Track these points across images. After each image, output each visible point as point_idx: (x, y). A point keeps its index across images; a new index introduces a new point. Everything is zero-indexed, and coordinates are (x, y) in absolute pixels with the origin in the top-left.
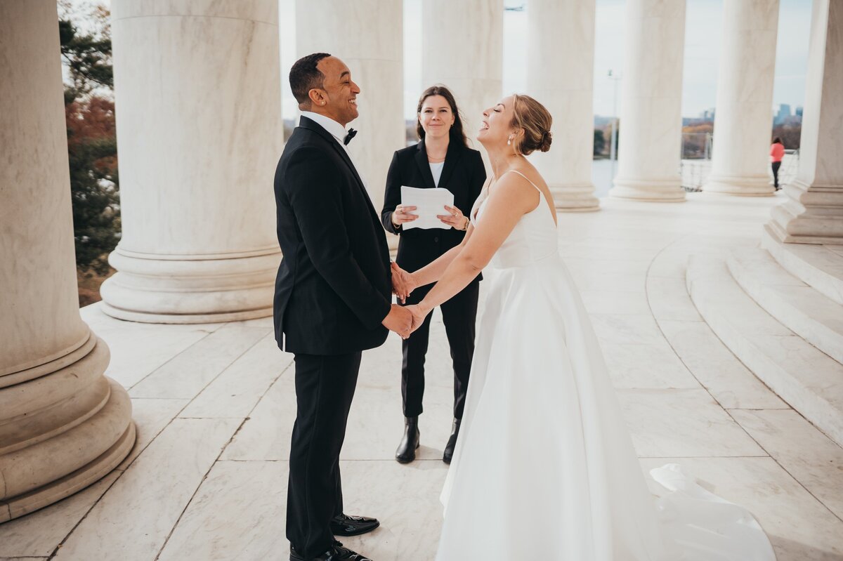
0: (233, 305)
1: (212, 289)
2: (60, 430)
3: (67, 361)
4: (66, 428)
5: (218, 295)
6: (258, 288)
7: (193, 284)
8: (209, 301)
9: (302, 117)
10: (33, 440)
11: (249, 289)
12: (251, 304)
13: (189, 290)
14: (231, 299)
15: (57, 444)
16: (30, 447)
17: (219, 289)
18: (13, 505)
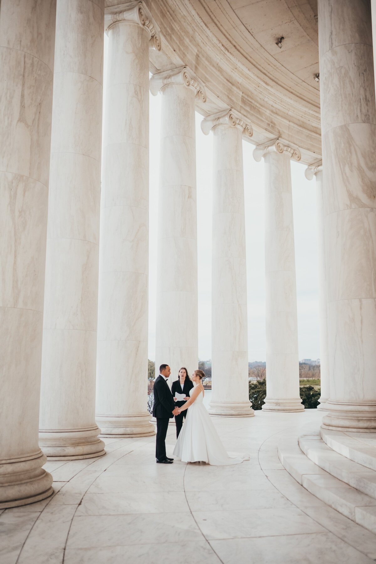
0: (129, 432)
1: (123, 427)
2: (92, 443)
3: (94, 428)
4: (93, 443)
5: (124, 428)
6: (138, 427)
7: (117, 425)
8: (121, 431)
9: (160, 375)
10: (87, 444)
11: (134, 427)
12: (135, 432)
13: (115, 427)
14: (129, 430)
15: (92, 445)
16: (87, 445)
17: (124, 427)
18: (84, 456)
